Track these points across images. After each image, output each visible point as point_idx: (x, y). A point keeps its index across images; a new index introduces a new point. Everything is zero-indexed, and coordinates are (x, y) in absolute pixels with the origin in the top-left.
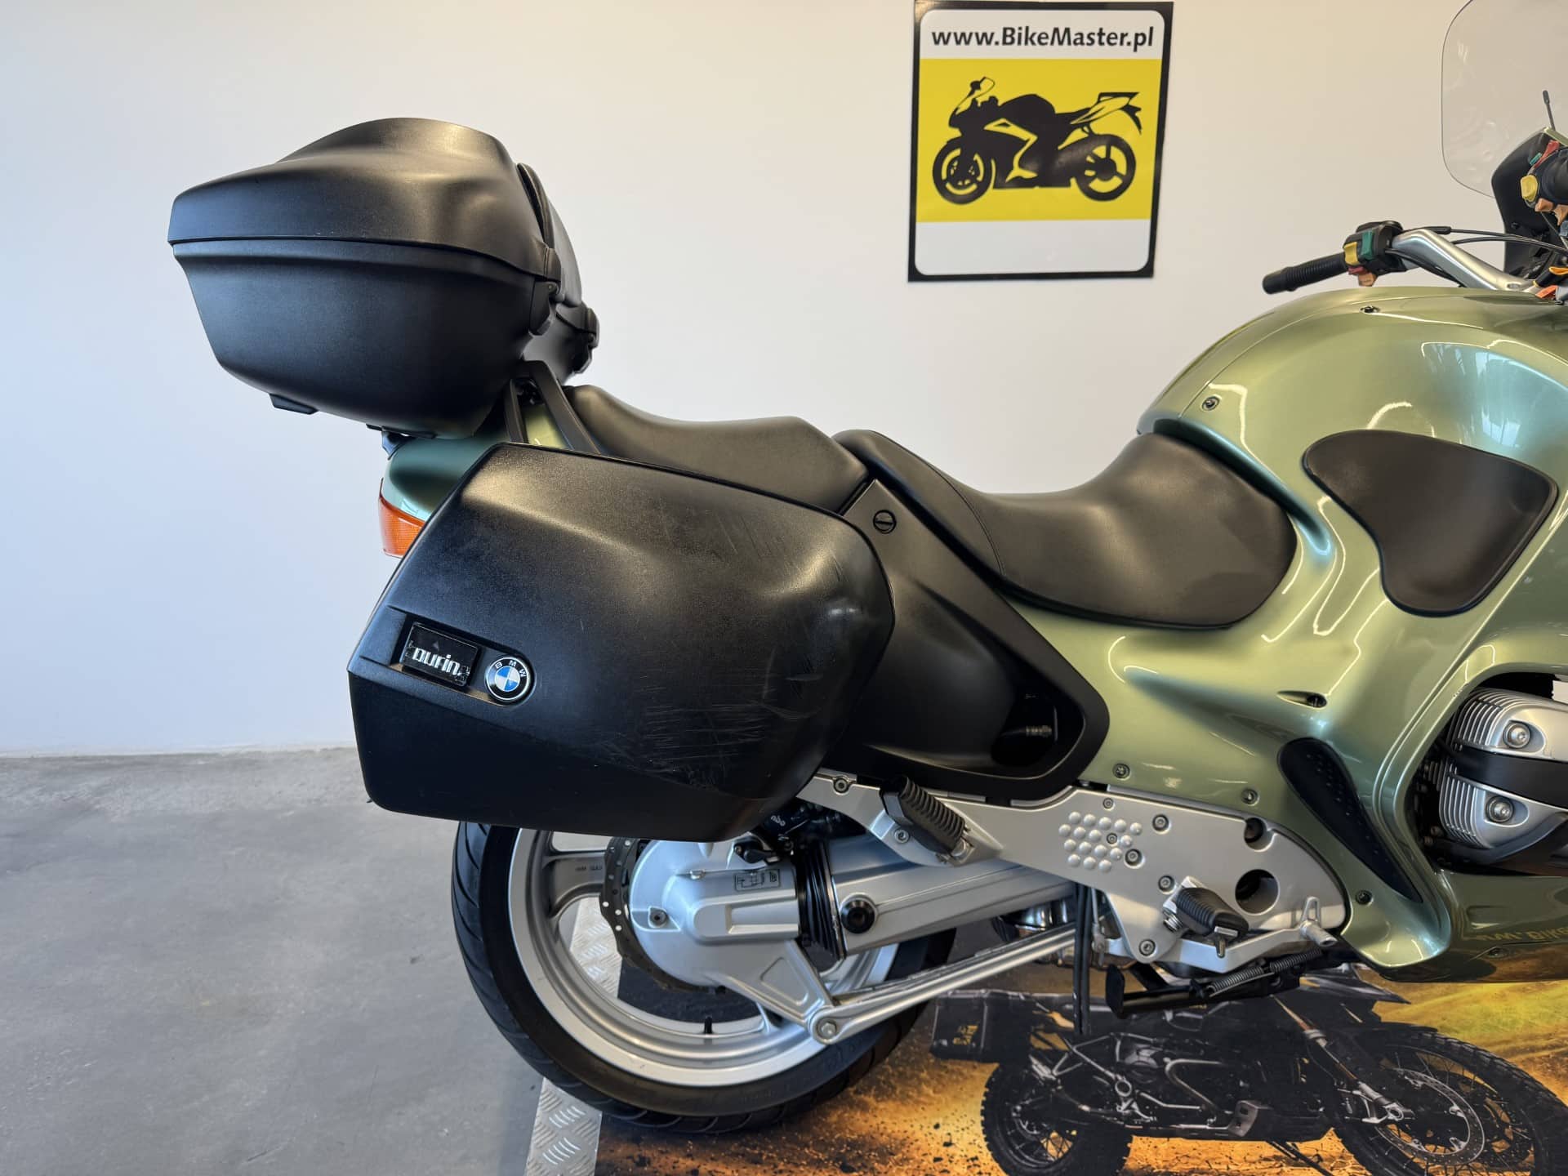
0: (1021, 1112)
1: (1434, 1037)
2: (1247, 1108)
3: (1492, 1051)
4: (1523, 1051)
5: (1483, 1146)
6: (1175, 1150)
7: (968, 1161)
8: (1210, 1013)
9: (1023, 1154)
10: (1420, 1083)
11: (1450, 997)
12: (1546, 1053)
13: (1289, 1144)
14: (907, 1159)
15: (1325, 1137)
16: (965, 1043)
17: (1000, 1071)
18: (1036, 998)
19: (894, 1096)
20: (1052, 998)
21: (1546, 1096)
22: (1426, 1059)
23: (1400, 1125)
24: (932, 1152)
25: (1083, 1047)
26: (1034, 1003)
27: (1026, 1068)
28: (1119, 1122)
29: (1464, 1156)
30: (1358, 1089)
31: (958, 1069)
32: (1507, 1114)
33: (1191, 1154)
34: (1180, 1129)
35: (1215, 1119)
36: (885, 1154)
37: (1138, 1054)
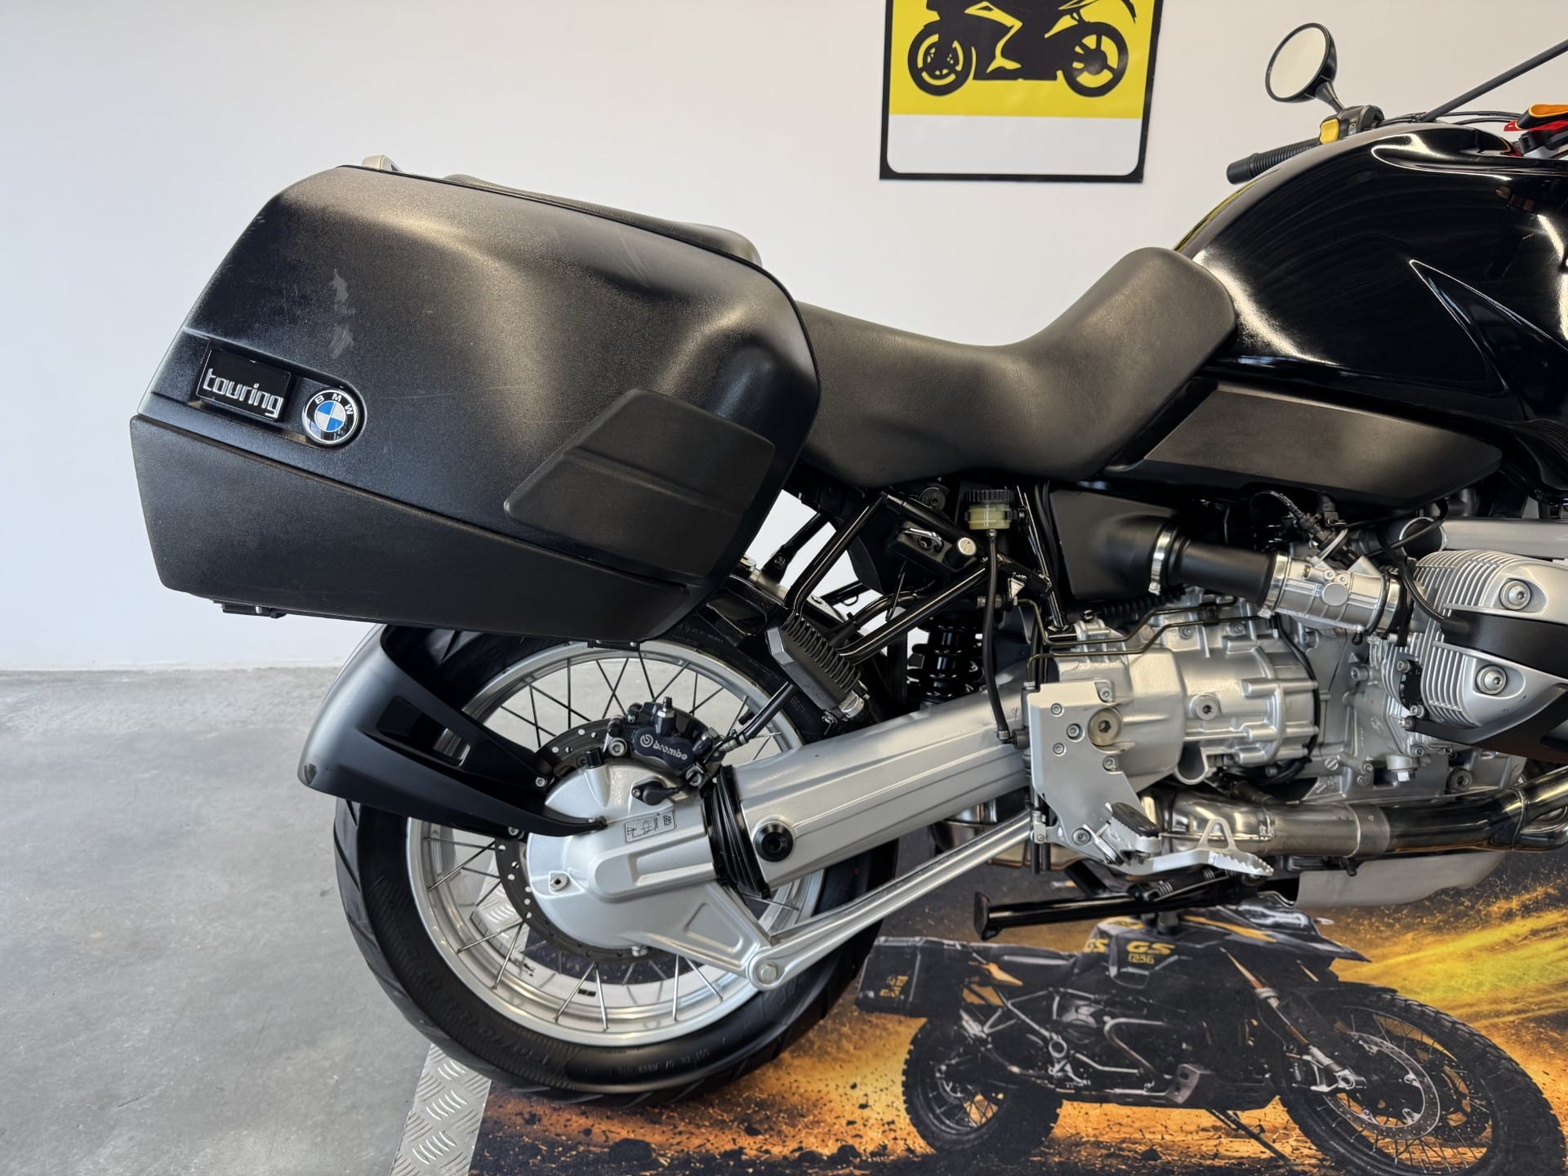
0: (946, 1073)
1: (1393, 999)
2: (1188, 1072)
3: (1455, 1015)
4: (1488, 1016)
5: (1437, 1119)
6: (1108, 1117)
7: (883, 1125)
8: (1157, 968)
9: (943, 1118)
10: (1375, 1049)
11: (1414, 956)
12: (1511, 1018)
13: (1230, 1112)
14: (818, 1122)
15: (1270, 1106)
16: (893, 995)
17: (928, 1026)
18: (972, 947)
19: (811, 1052)
20: (990, 948)
21: (1507, 1065)
22: (1384, 1023)
23: (1351, 1094)
24: (846, 1114)
25: (1018, 1002)
26: (970, 953)
27: (956, 1024)
28: (1049, 1086)
29: (1418, 1129)
30: (1308, 1053)
31: (883, 1024)
32: (1466, 1084)
33: (1125, 1121)
34: (1115, 1094)
35: (1153, 1084)
36: (795, 1115)
37: (1077, 1011)
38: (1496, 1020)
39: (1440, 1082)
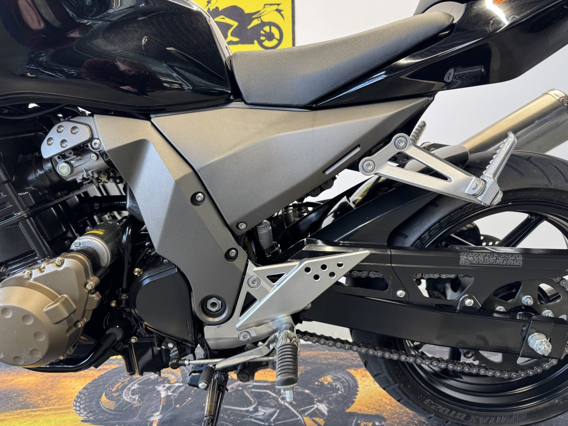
17: (345, 408)
25: (297, 418)
27: (331, 409)
31: (369, 409)
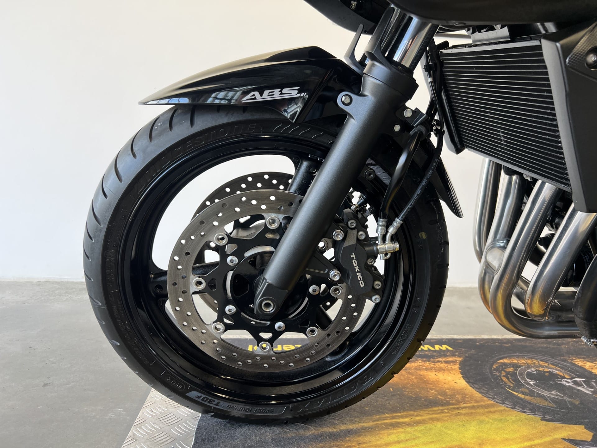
38: (475, 404)
39: (516, 380)
